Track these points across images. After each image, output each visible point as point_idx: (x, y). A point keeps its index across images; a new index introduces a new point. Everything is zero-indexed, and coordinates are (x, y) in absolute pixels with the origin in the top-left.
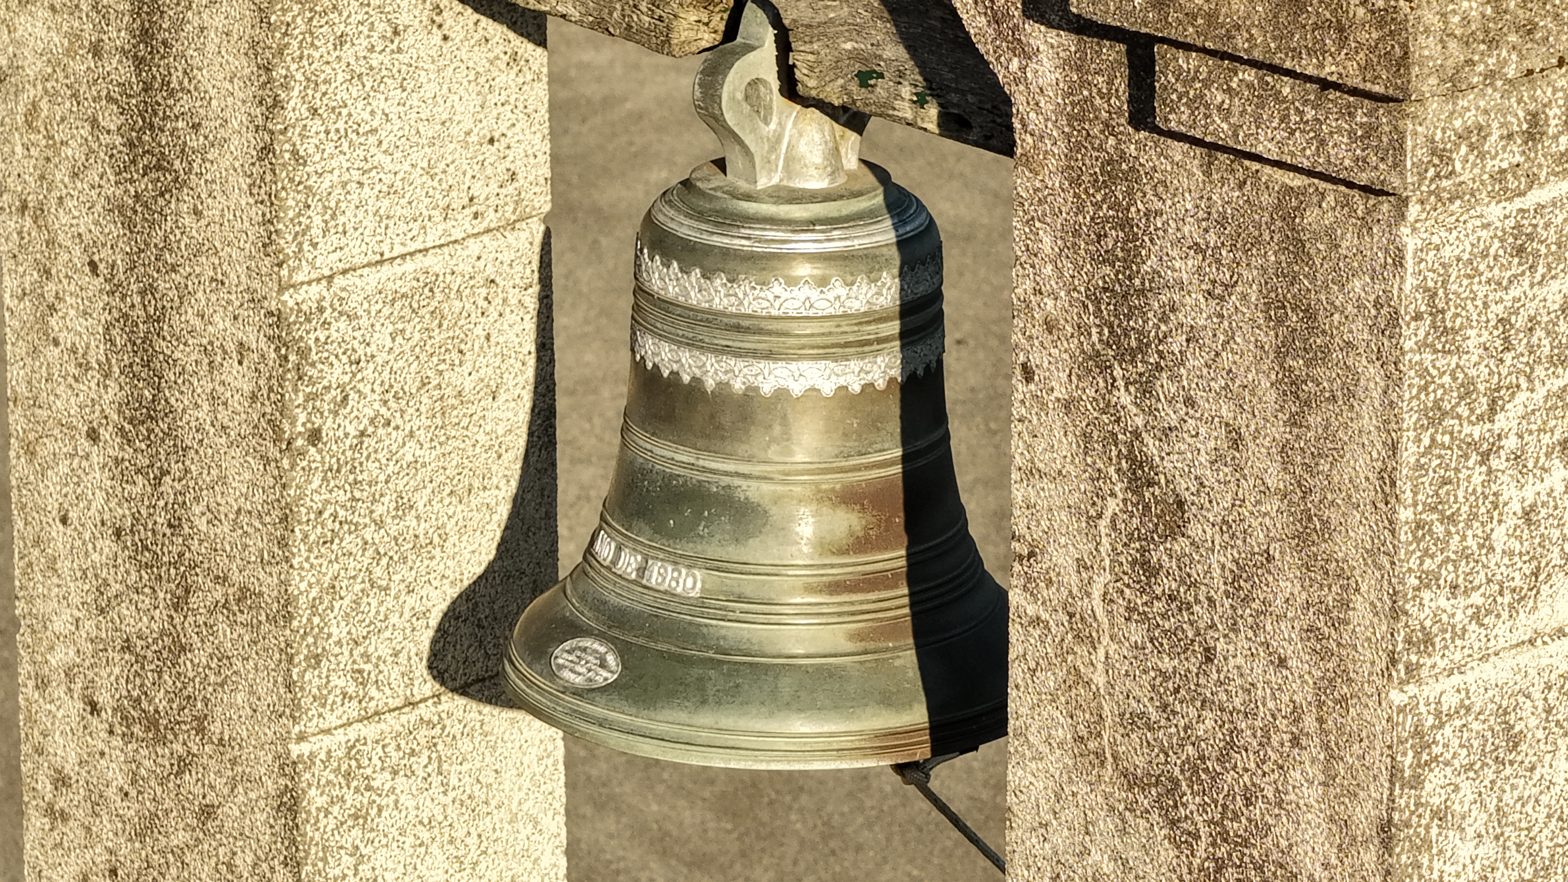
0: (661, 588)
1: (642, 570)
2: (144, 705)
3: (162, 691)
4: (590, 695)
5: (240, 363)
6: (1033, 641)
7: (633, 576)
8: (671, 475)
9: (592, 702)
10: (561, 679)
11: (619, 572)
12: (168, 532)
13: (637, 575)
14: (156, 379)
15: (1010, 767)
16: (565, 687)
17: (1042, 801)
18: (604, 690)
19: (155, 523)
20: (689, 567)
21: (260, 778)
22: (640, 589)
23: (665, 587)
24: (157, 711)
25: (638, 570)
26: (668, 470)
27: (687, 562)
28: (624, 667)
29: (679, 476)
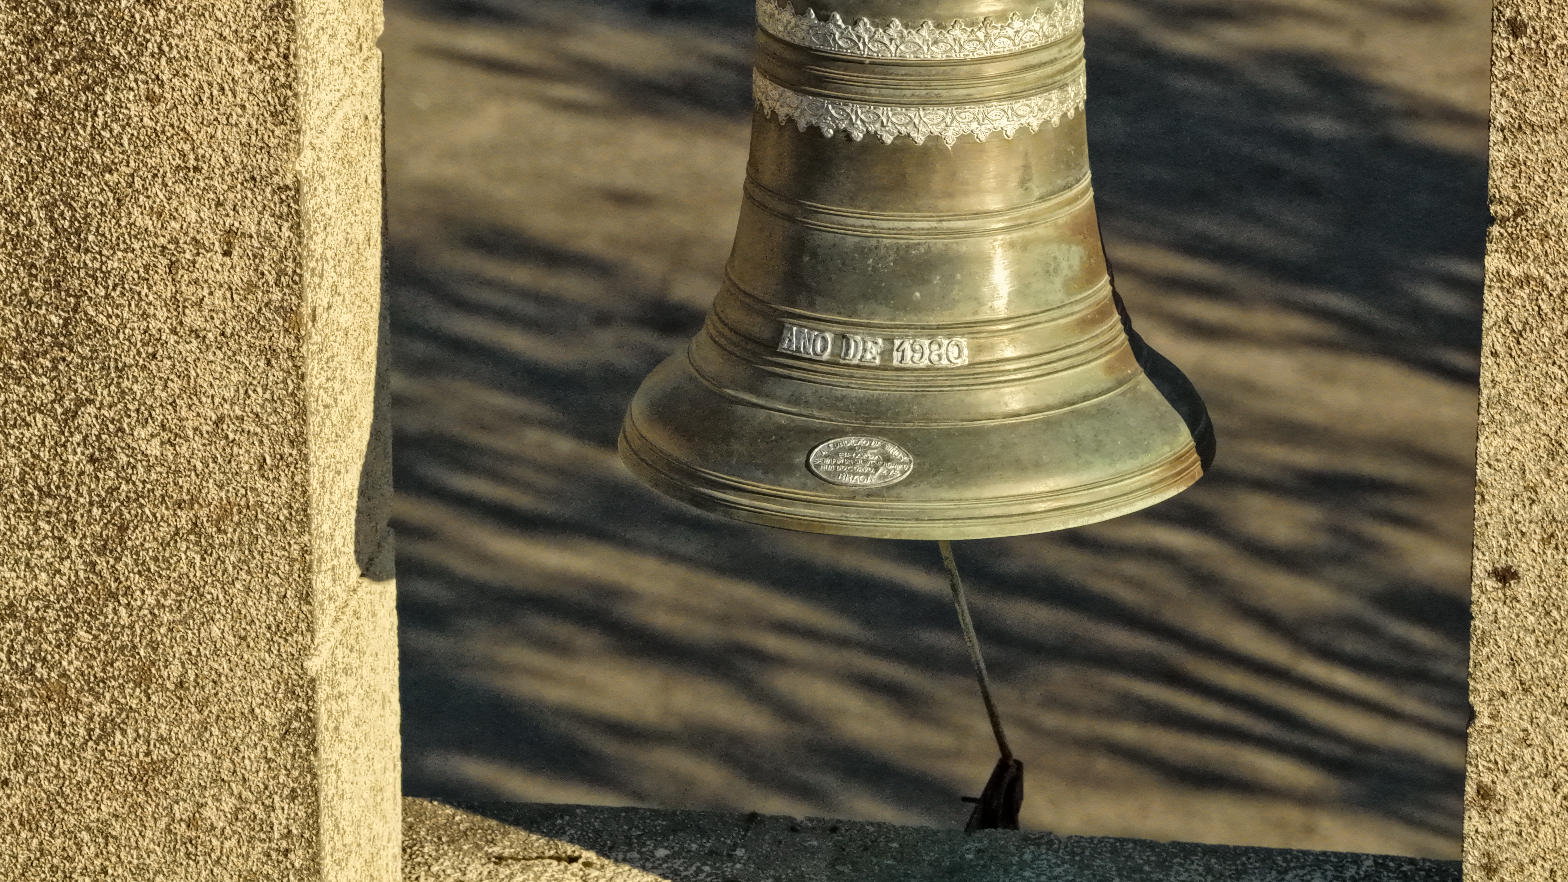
0: (922, 365)
1: (887, 354)
2: (41, 671)
3: (74, 650)
4: (894, 493)
5: (227, 253)
6: (1519, 302)
7: (878, 361)
8: (908, 246)
9: (899, 499)
10: (842, 484)
11: (856, 361)
12: (89, 468)
13: (882, 360)
14: (72, 300)
15: (1482, 438)
16: (854, 492)
17: (1529, 465)
18: (906, 483)
19: (66, 462)
20: (949, 337)
21: (252, 711)
22: (894, 373)
23: (925, 363)
24: (64, 675)
25: (882, 354)
26: (901, 242)
27: (945, 332)
28: (916, 455)
29: (919, 244)
